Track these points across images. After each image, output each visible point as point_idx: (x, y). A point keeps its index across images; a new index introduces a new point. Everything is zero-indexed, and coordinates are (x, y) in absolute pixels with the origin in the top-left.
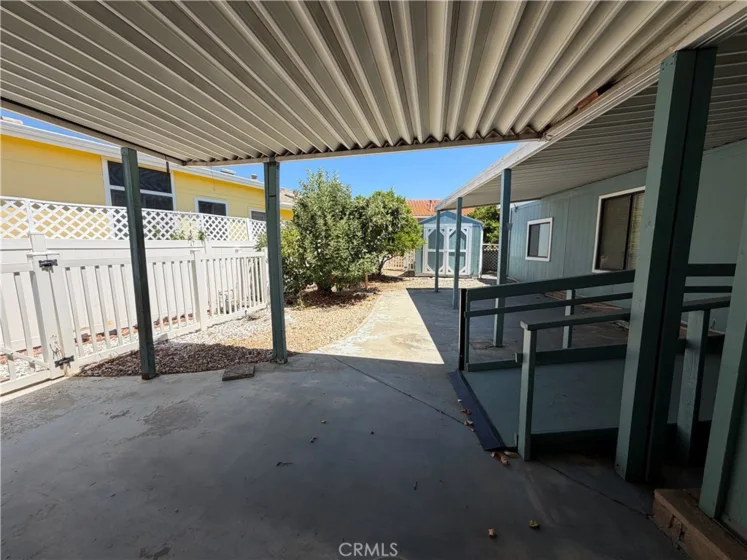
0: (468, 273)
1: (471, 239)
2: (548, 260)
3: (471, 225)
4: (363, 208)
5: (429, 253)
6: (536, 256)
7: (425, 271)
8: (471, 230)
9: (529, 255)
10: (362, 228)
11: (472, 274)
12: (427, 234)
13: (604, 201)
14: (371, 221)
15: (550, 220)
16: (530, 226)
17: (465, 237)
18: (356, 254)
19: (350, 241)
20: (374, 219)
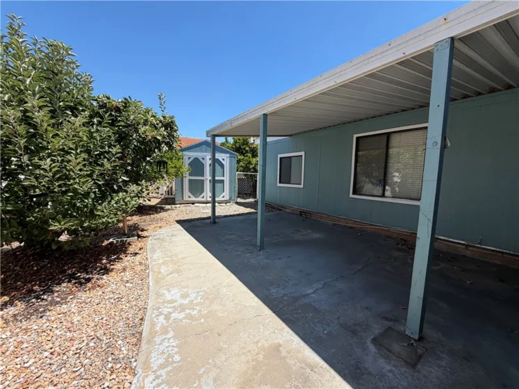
0: (227, 198)
1: (228, 168)
2: (302, 186)
3: (228, 155)
4: (118, 109)
5: (189, 180)
6: (289, 183)
7: (186, 198)
8: (228, 160)
9: (280, 182)
10: (118, 141)
11: (230, 199)
12: (187, 162)
13: (358, 138)
14: (136, 131)
15: (302, 153)
16: (281, 158)
17: (222, 166)
18: (108, 184)
19: (94, 161)
20: (142, 129)
